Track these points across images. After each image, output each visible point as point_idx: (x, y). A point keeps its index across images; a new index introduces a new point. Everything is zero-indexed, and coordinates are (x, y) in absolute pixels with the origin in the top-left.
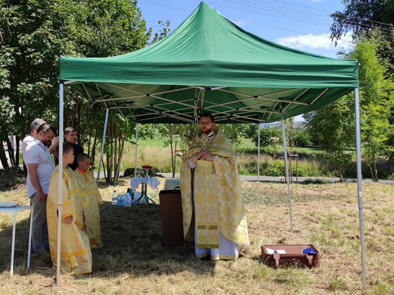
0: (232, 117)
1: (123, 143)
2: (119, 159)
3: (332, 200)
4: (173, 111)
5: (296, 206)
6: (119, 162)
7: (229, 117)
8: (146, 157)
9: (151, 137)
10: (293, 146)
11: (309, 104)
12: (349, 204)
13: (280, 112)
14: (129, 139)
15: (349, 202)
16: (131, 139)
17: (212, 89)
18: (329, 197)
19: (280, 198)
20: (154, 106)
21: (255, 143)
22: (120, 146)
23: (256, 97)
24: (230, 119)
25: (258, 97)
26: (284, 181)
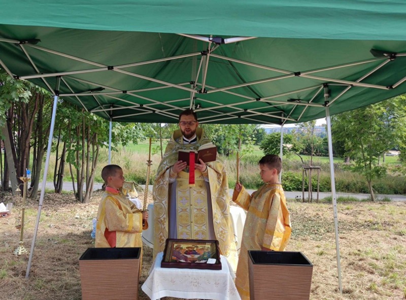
0: (245, 113)
1: (97, 149)
2: (92, 170)
3: (376, 229)
4: (165, 104)
5: (330, 240)
6: (92, 174)
7: (239, 115)
8: (133, 165)
9: (135, 142)
10: (313, 155)
11: (391, 87)
12: (401, 238)
13: (325, 105)
14: (105, 143)
15: (401, 234)
16: (108, 143)
17: (227, 41)
18: (370, 225)
19: (304, 226)
20: (128, 93)
21: (263, 150)
22: (94, 152)
23: (297, 74)
24: (242, 117)
25: (302, 75)
26: (302, 198)
